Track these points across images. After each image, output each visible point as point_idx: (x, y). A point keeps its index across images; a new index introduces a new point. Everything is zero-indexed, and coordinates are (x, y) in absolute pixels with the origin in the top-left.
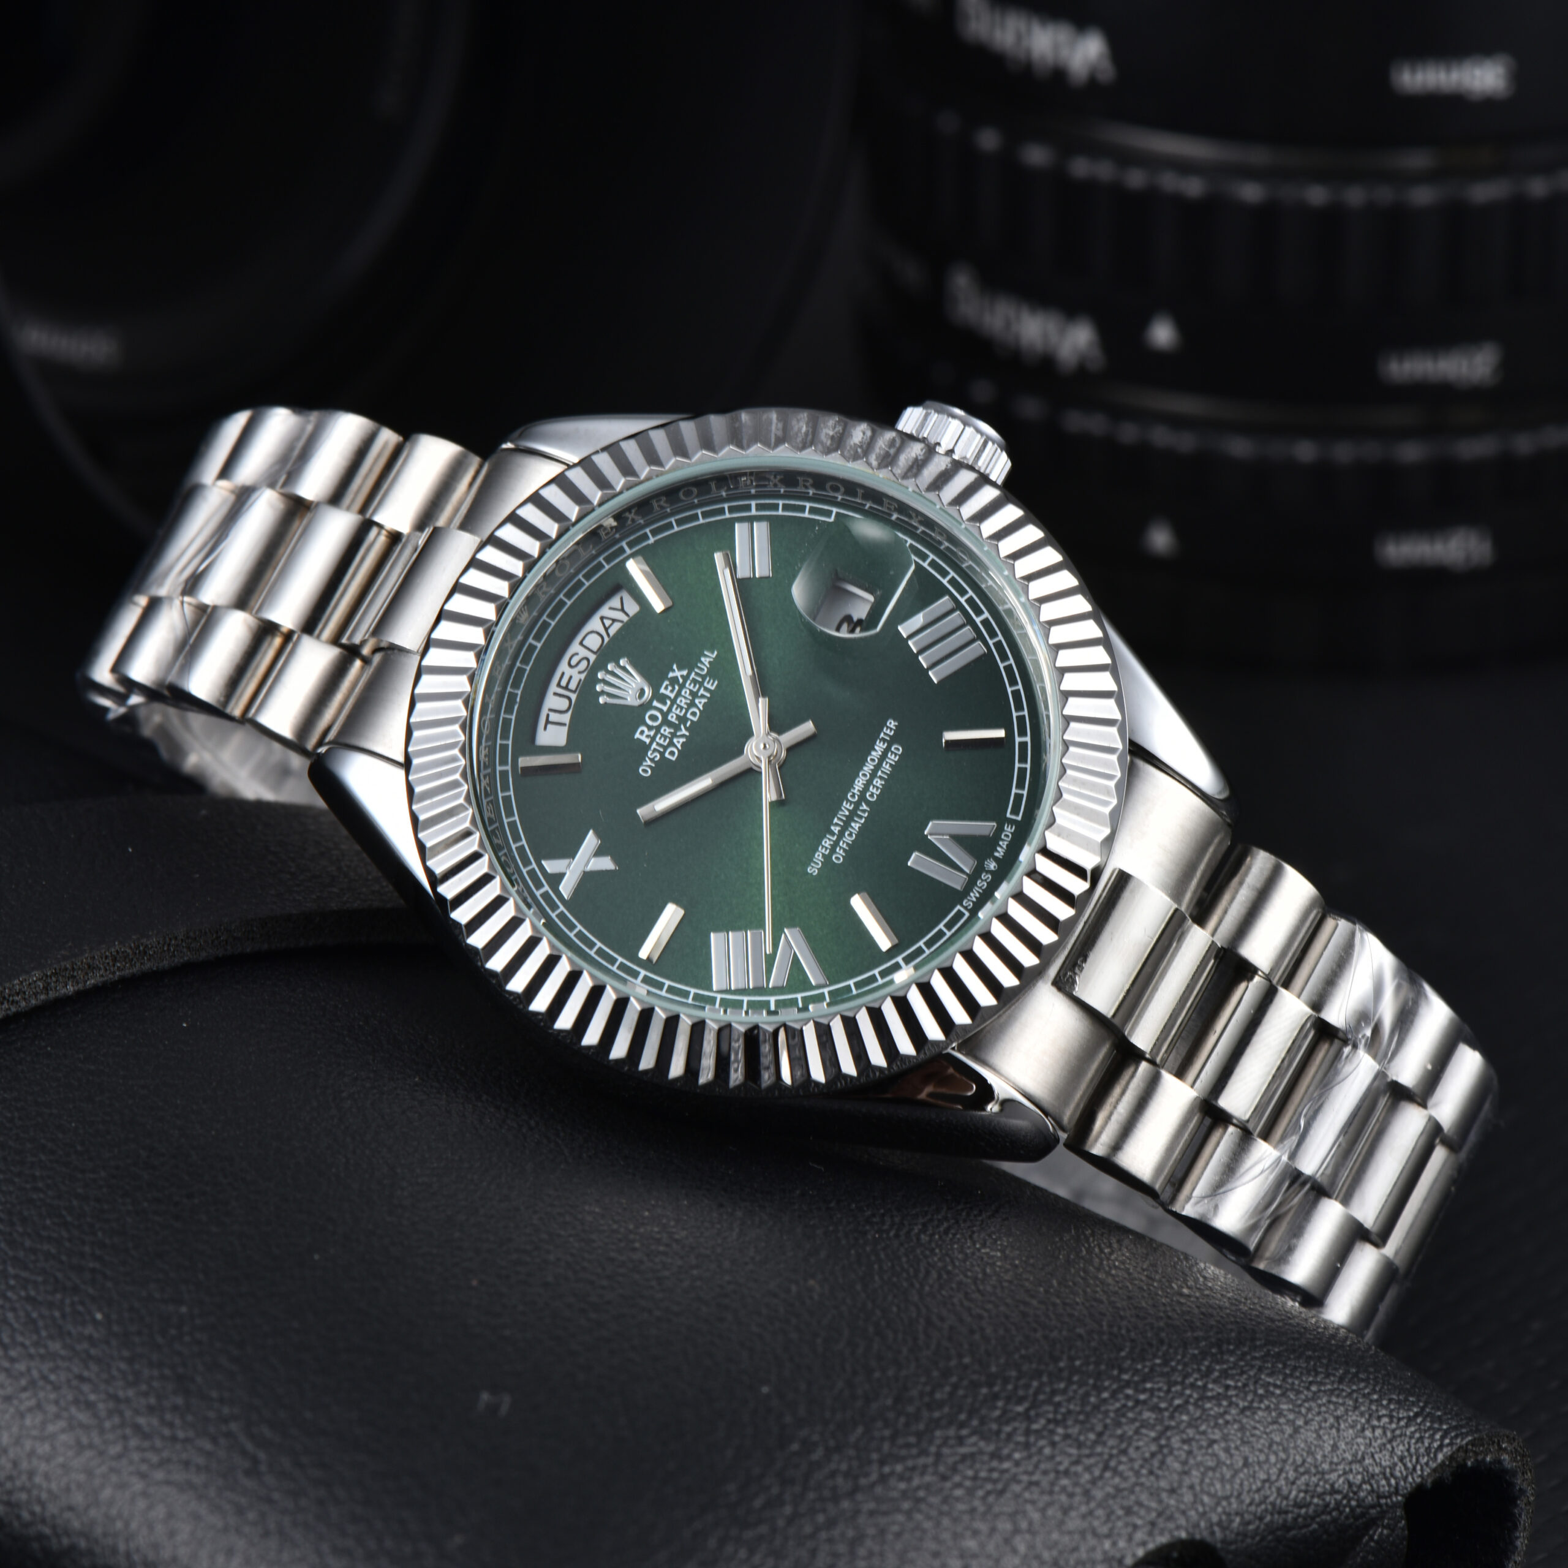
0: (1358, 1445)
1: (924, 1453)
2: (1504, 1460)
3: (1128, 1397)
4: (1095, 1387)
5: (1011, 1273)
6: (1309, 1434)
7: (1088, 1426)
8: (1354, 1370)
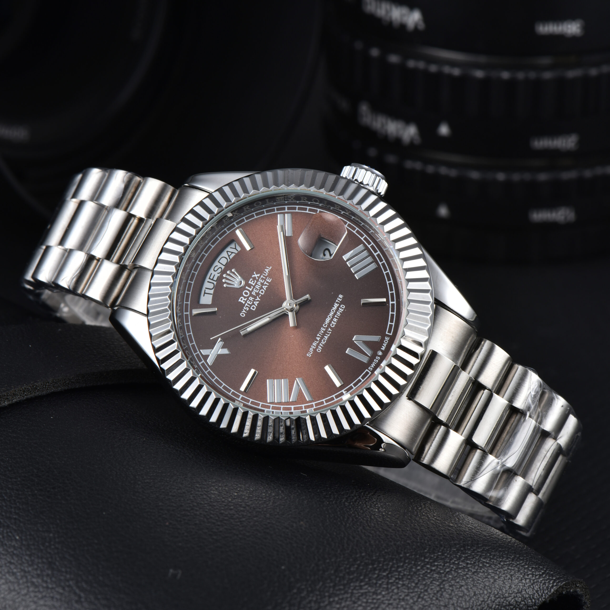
0: (519, 586)
1: (346, 592)
2: (578, 591)
3: (428, 568)
4: (415, 564)
5: (381, 518)
6: (500, 582)
7: (412, 580)
8: (518, 556)
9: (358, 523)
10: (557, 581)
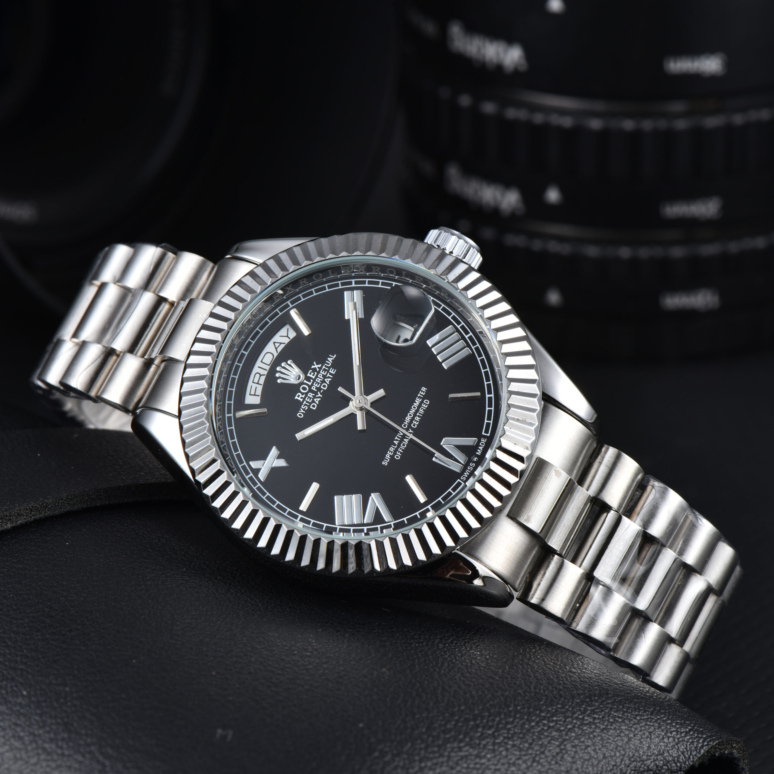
0: (661, 746)
1: (442, 755)
2: (734, 753)
3: (544, 725)
4: (528, 720)
5: (485, 663)
6: (636, 741)
7: (524, 740)
8: (658, 708)
9: (456, 670)
10: (708, 740)
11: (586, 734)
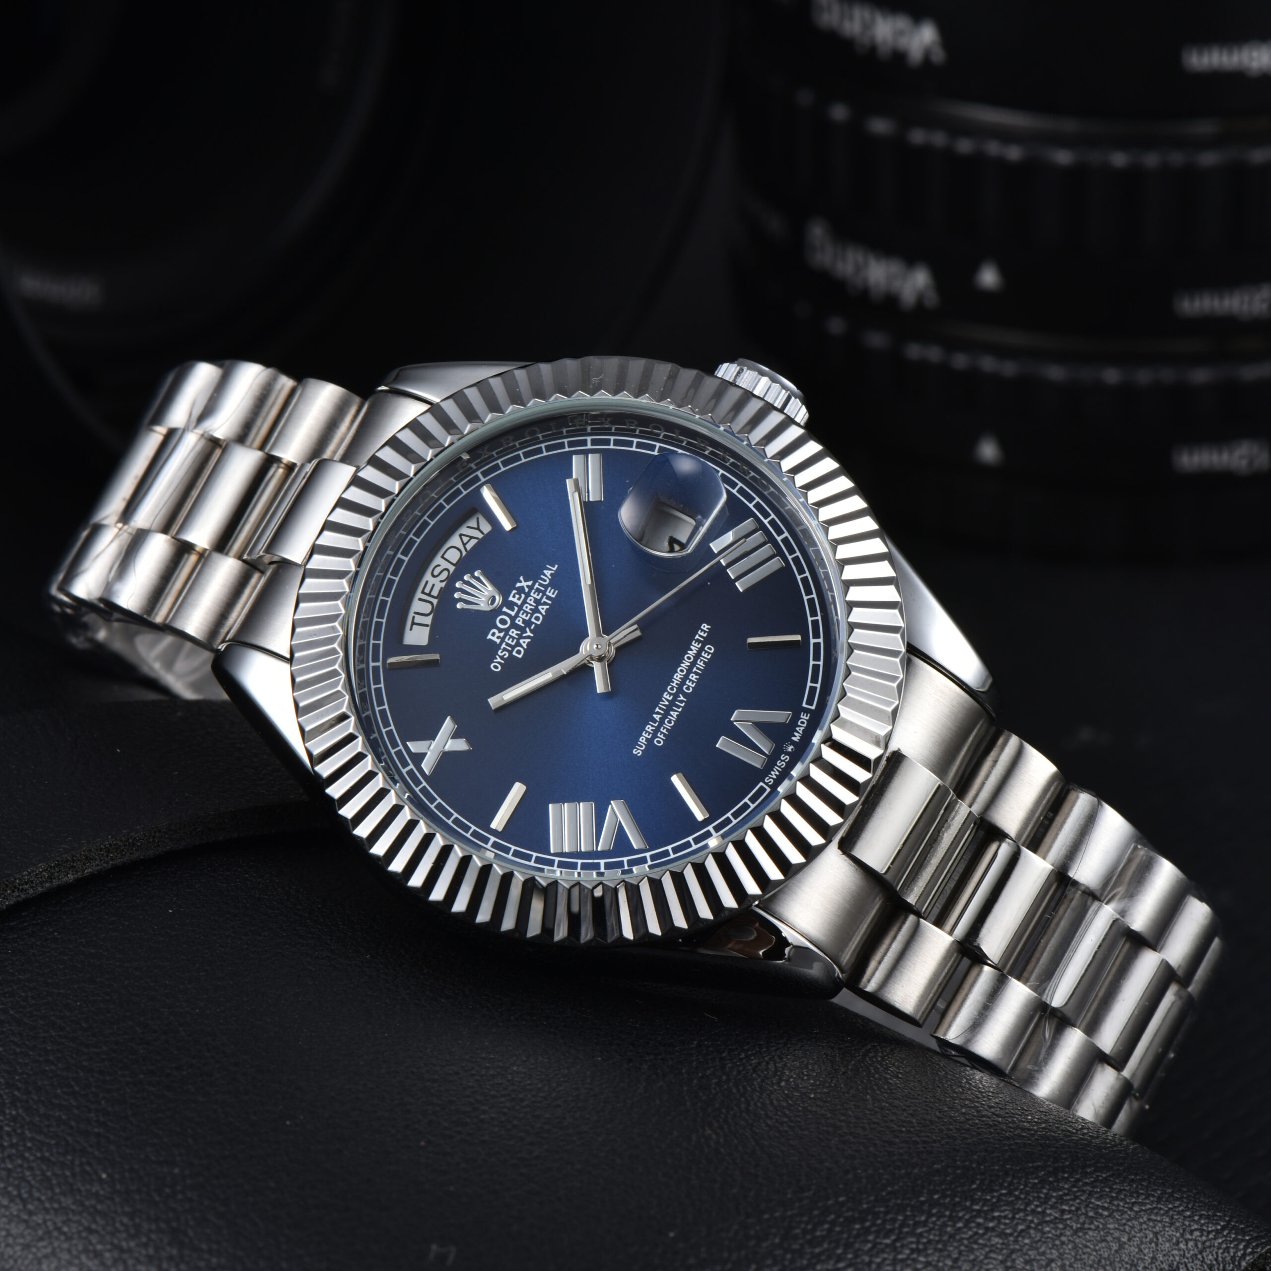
0: (1173, 1255)
3: (979, 1225)
4: (951, 1218)
6: (1132, 1248)
7: (946, 1253)
8: (1170, 1191)
10: (1254, 1244)
11: (1049, 1240)
